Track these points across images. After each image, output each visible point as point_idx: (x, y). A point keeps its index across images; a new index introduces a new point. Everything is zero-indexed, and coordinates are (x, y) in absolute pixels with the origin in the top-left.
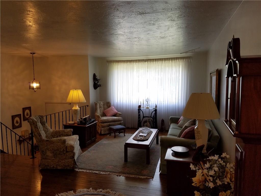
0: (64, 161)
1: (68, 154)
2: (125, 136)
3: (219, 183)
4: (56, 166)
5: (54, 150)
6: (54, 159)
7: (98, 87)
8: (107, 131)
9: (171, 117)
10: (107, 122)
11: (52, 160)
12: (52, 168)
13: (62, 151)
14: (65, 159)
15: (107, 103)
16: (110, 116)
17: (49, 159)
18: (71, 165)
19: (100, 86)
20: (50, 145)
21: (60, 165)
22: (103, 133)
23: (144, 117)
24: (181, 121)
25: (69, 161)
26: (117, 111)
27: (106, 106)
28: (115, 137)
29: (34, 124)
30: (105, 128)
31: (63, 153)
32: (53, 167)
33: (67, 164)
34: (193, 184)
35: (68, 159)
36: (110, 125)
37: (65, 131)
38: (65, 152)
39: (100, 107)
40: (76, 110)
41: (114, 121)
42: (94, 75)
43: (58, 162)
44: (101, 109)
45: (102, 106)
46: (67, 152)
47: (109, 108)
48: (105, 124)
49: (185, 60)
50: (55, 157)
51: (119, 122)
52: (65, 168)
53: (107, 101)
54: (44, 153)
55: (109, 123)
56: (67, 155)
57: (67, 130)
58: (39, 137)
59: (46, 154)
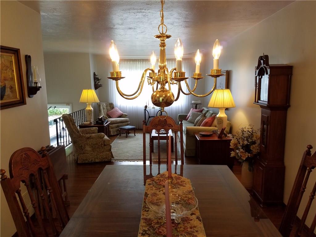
0: (102, 154)
1: (105, 147)
2: (135, 135)
3: (250, 140)
4: (95, 159)
5: (93, 144)
6: (92, 153)
7: (99, 87)
8: (115, 132)
9: (179, 115)
10: (115, 124)
11: (91, 154)
12: (90, 162)
13: (101, 145)
14: (103, 152)
15: (110, 104)
16: (116, 118)
17: (88, 154)
18: (109, 157)
19: (100, 86)
20: (90, 140)
21: (99, 158)
22: (112, 134)
23: (149, 117)
24: (190, 117)
25: (106, 154)
26: (122, 113)
27: (109, 108)
28: (127, 137)
29: (71, 121)
30: (114, 129)
31: (102, 147)
32: (92, 160)
33: (105, 157)
34: (230, 147)
35: (106, 152)
36: (118, 126)
37: (91, 129)
38: (103, 146)
39: (104, 109)
40: (90, 111)
41: (122, 122)
42: (94, 74)
43: (97, 155)
44: (104, 110)
45: (105, 107)
46: (105, 145)
47: (112, 109)
48: (114, 125)
49: (186, 61)
50: (93, 151)
51: (127, 123)
52: (103, 161)
53: (110, 102)
54: (83, 148)
55: (117, 125)
56: (104, 149)
57: (92, 128)
58: (78, 134)
59: (84, 149)
